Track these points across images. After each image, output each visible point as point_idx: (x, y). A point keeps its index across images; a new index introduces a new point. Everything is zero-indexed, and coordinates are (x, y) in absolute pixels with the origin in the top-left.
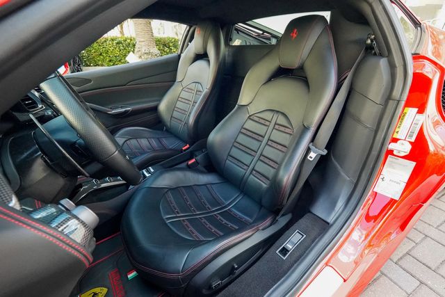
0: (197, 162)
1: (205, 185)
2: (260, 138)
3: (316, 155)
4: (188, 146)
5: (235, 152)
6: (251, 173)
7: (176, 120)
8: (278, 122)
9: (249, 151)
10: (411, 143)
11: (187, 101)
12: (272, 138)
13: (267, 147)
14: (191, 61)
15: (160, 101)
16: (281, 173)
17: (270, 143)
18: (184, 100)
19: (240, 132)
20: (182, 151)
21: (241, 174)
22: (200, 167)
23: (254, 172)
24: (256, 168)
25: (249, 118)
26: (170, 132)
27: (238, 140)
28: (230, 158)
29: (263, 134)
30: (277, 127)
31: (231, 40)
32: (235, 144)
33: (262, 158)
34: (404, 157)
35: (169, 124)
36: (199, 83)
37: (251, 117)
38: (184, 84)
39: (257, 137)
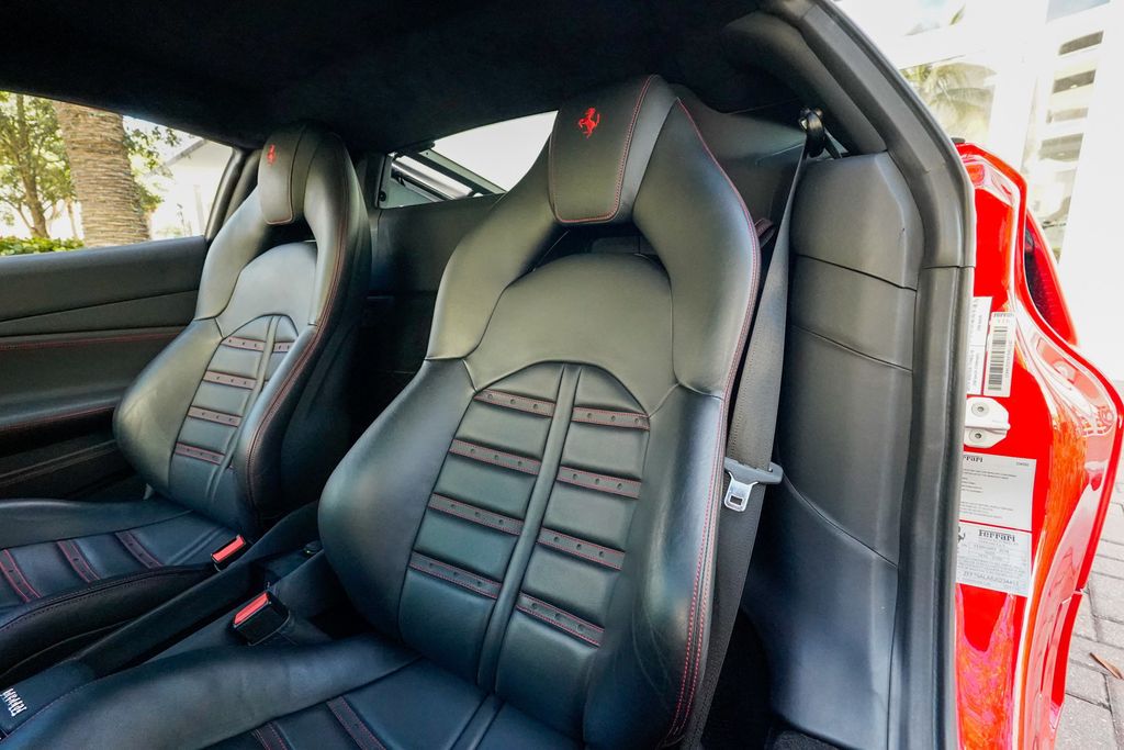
0: (276, 608)
1: (322, 705)
2: (528, 465)
3: (749, 488)
4: (239, 542)
5: (438, 534)
6: (514, 606)
7: (195, 452)
8: (581, 398)
9: (492, 520)
10: (1000, 400)
11: (239, 382)
12: (569, 457)
13: (559, 492)
14: (254, 249)
15: (123, 392)
16: (657, 586)
17: (566, 475)
18: (226, 379)
19: (451, 455)
20: (210, 568)
21: (477, 619)
22: (293, 626)
23: (526, 601)
24: (532, 582)
25: (477, 399)
26: (174, 501)
27: (446, 484)
28: (420, 562)
29: (535, 449)
30: (580, 414)
31: (383, 197)
32: (437, 502)
33: (547, 537)
34: (997, 450)
35: (163, 472)
36: (281, 315)
37: (484, 397)
38: (228, 323)
39: (515, 463)
